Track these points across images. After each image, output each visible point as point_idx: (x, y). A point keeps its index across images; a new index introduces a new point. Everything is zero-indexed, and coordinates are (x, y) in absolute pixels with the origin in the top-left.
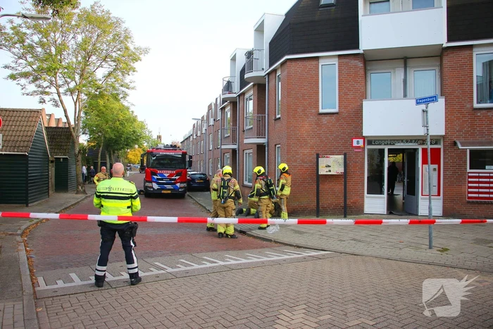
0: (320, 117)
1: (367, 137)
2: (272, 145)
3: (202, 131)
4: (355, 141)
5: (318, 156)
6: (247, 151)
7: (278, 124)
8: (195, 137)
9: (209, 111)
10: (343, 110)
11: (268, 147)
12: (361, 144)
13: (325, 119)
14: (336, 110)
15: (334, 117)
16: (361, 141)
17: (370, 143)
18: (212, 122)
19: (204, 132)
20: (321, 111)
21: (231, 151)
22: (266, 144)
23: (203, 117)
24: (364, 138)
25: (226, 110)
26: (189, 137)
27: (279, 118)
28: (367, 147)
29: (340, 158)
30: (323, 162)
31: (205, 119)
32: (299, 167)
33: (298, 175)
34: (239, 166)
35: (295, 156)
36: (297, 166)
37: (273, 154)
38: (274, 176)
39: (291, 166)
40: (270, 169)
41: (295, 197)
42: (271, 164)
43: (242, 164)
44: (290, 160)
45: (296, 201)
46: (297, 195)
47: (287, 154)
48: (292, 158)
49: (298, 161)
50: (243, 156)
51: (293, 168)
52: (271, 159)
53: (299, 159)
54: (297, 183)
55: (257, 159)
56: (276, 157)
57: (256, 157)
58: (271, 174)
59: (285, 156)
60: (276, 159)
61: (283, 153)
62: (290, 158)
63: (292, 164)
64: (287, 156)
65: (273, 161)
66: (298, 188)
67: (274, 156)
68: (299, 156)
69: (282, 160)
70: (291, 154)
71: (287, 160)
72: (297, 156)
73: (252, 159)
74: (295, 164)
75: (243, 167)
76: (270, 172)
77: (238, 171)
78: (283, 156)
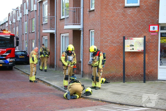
0: (126, 9)
1: (161, 24)
2: (86, 30)
3: (16, 19)
4: (151, 27)
5: (124, 39)
6: (64, 35)
7: (92, 15)
8: (10, 23)
9: (23, 3)
10: (143, 5)
11: (83, 31)
12: (156, 29)
13: (129, 11)
14: (138, 4)
15: (136, 10)
16: (156, 27)
17: (162, 28)
18: (26, 12)
19: (19, 19)
20: (126, 5)
21: (49, 34)
22: (82, 30)
23: (18, 8)
24: (158, 24)
25: (44, 3)
26: (5, 23)
27: (94, 10)
28: (161, 31)
29: (141, 39)
30: (128, 42)
31: (19, 9)
32: (109, 46)
33: (109, 52)
34: (56, 45)
35: (107, 38)
36: (108, 45)
37: (88, 37)
38: (88, 53)
39: (104, 46)
40: (85, 48)
41: (106, 68)
42: (86, 44)
43: (59, 44)
44: (102, 41)
45: (107, 71)
46: (107, 67)
47: (101, 37)
48: (104, 40)
49: (109, 42)
50: (60, 38)
51: (105, 47)
52: (85, 41)
53: (110, 40)
54: (108, 58)
55: (73, 40)
56: (90, 39)
57: (72, 39)
58: (86, 51)
59: (99, 39)
60: (90, 40)
61: (97, 36)
62: (103, 40)
63: (104, 44)
64: (101, 38)
65: (88, 42)
66: (108, 61)
67: (88, 38)
68: (109, 38)
69: (96, 41)
70: (104, 37)
71: (101, 41)
72: (108, 38)
73: (69, 40)
74: (107, 44)
75: (60, 46)
76: (85, 50)
77: (56, 49)
78: (97, 39)
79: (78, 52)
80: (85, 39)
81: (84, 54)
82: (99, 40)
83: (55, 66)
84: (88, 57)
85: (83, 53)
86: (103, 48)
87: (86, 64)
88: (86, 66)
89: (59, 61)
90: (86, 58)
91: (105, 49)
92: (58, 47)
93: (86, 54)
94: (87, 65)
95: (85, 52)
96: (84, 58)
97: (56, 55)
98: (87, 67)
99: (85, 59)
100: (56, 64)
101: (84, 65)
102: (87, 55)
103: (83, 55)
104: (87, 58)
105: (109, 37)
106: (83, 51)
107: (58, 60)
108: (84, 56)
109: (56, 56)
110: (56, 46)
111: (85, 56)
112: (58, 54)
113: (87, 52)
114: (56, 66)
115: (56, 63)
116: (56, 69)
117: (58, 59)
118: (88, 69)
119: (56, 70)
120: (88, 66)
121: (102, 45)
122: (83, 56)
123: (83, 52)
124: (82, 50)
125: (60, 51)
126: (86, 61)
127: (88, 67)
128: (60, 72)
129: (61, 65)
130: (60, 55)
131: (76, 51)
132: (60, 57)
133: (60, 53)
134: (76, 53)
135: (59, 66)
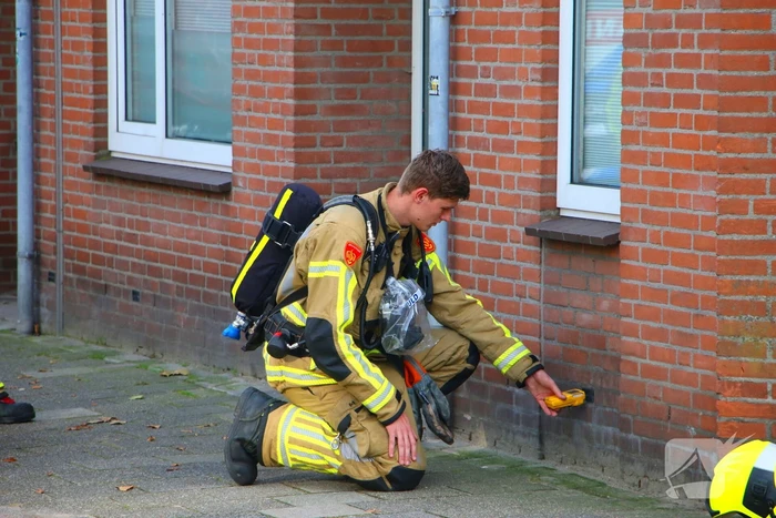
38: (530, 57)
58: (500, 37)
76: (481, 20)
79: (374, 46)
81: (472, 72)
83: (23, 270)
84: (529, 129)
85: (453, 71)
87: (492, 234)
88: (495, 253)
89: (89, 181)
90: (498, 146)
93: (502, 74)
94: (518, 248)
95: (484, 55)
96: (474, 143)
97: (36, 98)
98: (513, 272)
99: (490, 162)
100: (36, 234)
101: (469, 248)
102: (511, 91)
103: (453, 89)
104: (508, 147)
106: (454, 36)
107: (67, 175)
108: (473, 108)
109: (36, 113)
111: (483, 109)
112: (60, 79)
113: (514, 56)
114: (36, 259)
115: (36, 219)
116: (35, 303)
117: (70, 157)
118: (529, 311)
119: (35, 330)
120: (522, 256)
122: (453, 106)
123: (454, 54)
124: (438, 26)
125: (100, 34)
126: (495, 181)
127: (529, 275)
128: (98, 356)
129: (114, 249)
130: (101, 89)
131: (342, 30)
132: (101, 119)
133: (100, 61)
134: (343, 62)
135: (79, 270)
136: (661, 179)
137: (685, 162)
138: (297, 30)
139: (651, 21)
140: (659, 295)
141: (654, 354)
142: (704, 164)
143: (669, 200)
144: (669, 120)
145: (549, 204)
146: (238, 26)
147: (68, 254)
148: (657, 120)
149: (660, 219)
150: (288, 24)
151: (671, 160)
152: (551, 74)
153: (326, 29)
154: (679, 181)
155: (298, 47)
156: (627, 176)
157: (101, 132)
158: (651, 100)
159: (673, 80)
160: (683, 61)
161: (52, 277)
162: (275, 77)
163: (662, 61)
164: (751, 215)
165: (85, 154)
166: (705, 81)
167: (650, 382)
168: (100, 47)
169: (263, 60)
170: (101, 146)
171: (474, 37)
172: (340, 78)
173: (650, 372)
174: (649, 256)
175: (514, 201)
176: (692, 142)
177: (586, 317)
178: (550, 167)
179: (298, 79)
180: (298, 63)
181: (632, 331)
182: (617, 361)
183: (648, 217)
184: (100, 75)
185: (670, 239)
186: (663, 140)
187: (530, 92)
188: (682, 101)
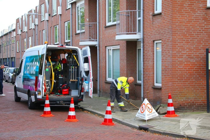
2: (148, 41)
5: (208, 52)
6: (111, 48)
7: (158, 20)
11: (143, 43)
22: (141, 41)
32: (185, 63)
33: (185, 70)
34: (99, 62)
35: (181, 52)
36: (183, 61)
37: (151, 50)
38: (152, 72)
39: (177, 62)
40: (146, 65)
41: (181, 93)
42: (148, 60)
43: (105, 61)
44: (175, 56)
45: (182, 96)
46: (183, 91)
47: (172, 50)
48: (178, 54)
49: (184, 56)
50: (106, 52)
51: (179, 64)
52: (147, 55)
53: (186, 55)
54: (184, 79)
55: (127, 55)
56: (154, 53)
57: (126, 53)
58: (148, 70)
59: (169, 52)
60: (154, 55)
61: (166, 49)
62: (176, 54)
63: (178, 59)
64: (172, 52)
65: (151, 57)
66: (184, 84)
67: (151, 52)
68: (185, 52)
69: (164, 56)
70: (177, 49)
71: (173, 56)
72: (183, 52)
73: (120, 55)
74: (181, 59)
75: (106, 64)
76: (146, 68)
77: (99, 67)
78: (166, 52)
80: (147, 54)
81: (146, 73)
82: (170, 55)
83: (98, 91)
84: (152, 78)
85: (144, 73)
86: (176, 65)
87: (148, 88)
88: (148, 90)
89: (105, 83)
90: (148, 80)
91: (179, 66)
92: (103, 64)
93: (148, 73)
94: (150, 89)
96: (146, 79)
97: (99, 76)
98: (150, 91)
100: (99, 88)
101: (145, 89)
102: (150, 75)
103: (144, 75)
105: (185, 50)
106: (144, 70)
107: (102, 83)
108: (146, 76)
110: (99, 64)
112: (102, 74)
113: (150, 72)
114: (99, 90)
116: (99, 94)
118: (152, 95)
119: (99, 97)
121: (174, 61)
122: (143, 76)
123: (144, 71)
124: (142, 69)
125: (106, 70)
126: (148, 83)
127: (152, 91)
128: (106, 99)
129: (107, 89)
130: (106, 75)
131: (131, 69)
132: (106, 78)
133: (106, 72)
134: (131, 72)
135: (104, 91)
136: (166, 83)
137: (168, 81)
138: (127, 69)
139: (164, 69)
140: (166, 93)
141: (165, 99)
142: (170, 81)
143: (167, 85)
144: (167, 77)
145: (154, 85)
146: (120, 69)
147: (102, 90)
148: (165, 77)
149: (166, 86)
150: (126, 69)
151: (167, 81)
152: (154, 73)
153: (129, 69)
154: (168, 83)
155: (127, 71)
156: (162, 82)
157: (106, 79)
158: (164, 76)
159: (167, 74)
160: (168, 72)
161: (101, 92)
162: (124, 74)
163: (166, 72)
164: (175, 86)
165: (104, 81)
166: (170, 74)
167: (165, 101)
168: (106, 71)
169: (123, 72)
170: (106, 80)
171: (145, 70)
172: (131, 74)
173: (165, 100)
174: (165, 90)
175: (150, 85)
176: (169, 79)
177: (158, 95)
178: (154, 82)
179: (127, 74)
180: (127, 72)
181: (163, 96)
182: (161, 99)
183: (164, 86)
184: (106, 74)
185: (167, 88)
186: (166, 79)
187: (152, 75)
188: (168, 76)
